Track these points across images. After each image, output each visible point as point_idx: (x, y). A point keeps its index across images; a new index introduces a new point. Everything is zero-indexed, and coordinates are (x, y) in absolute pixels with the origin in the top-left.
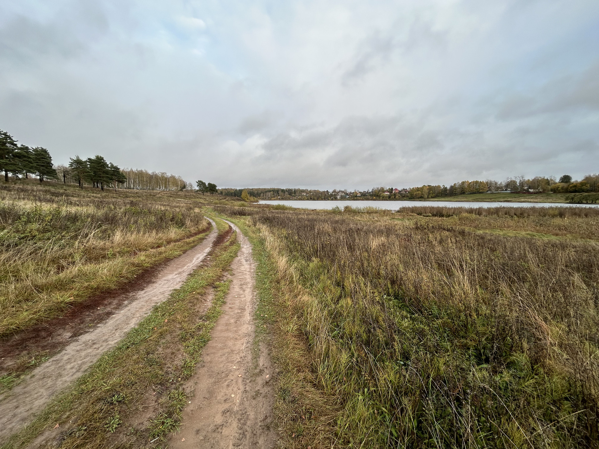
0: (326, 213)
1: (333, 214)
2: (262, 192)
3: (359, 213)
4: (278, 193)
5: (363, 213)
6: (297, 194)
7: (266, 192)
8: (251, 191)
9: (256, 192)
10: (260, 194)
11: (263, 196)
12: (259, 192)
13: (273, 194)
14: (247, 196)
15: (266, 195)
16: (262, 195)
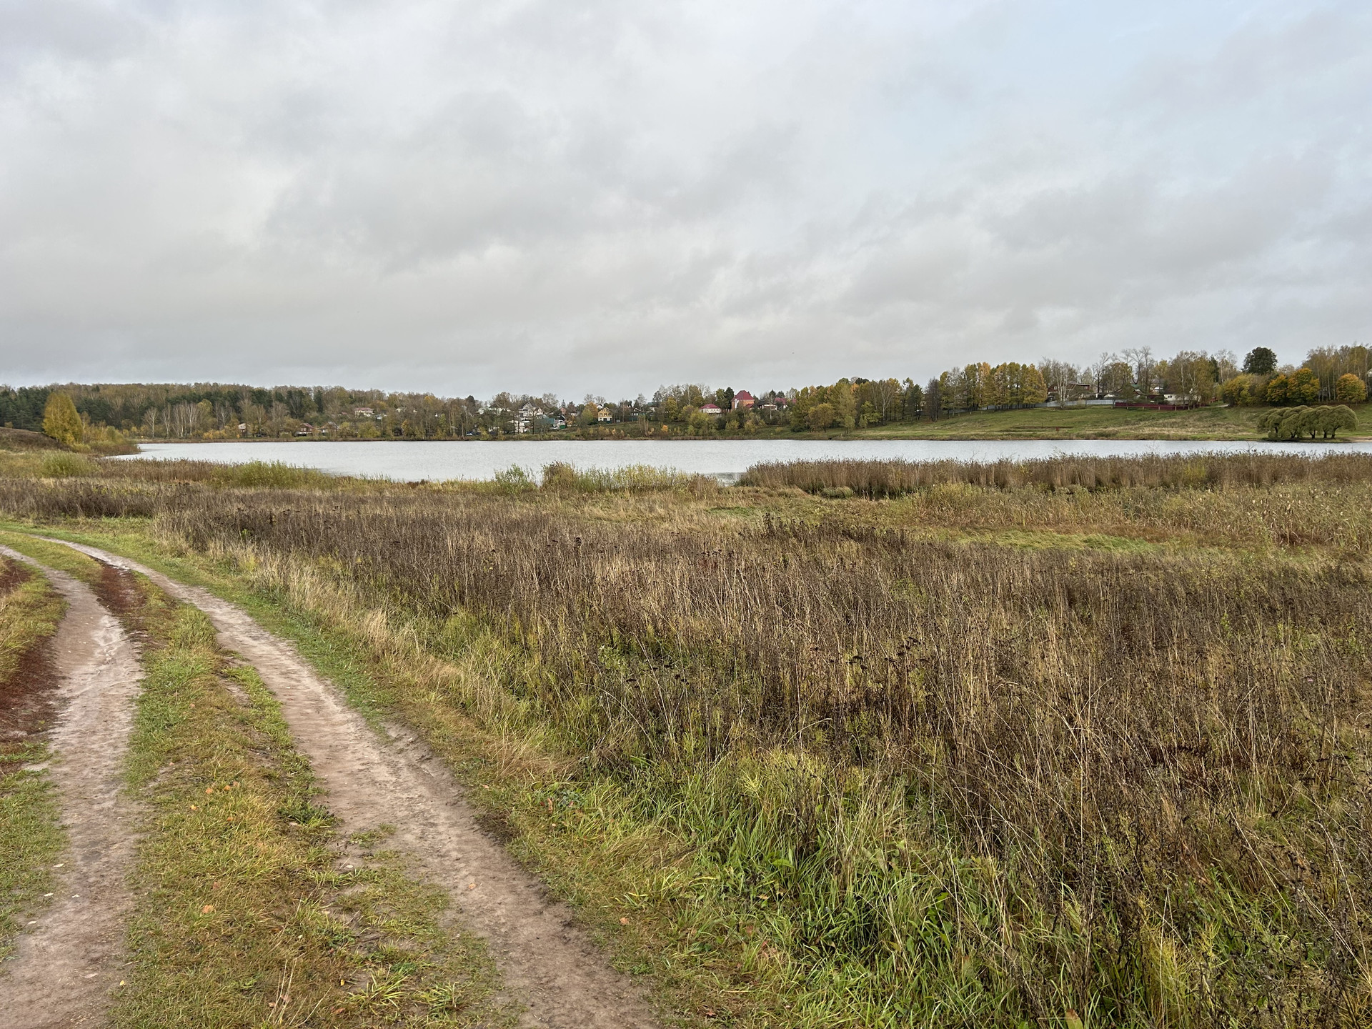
0: (471, 497)
1: (501, 499)
2: (151, 405)
3: (601, 490)
4: (238, 410)
5: (616, 490)
6: (331, 411)
7: (175, 402)
8: (93, 397)
9: (119, 401)
10: (143, 411)
11: (158, 421)
12: (137, 402)
13: (213, 413)
14: (72, 422)
15: (173, 420)
16: (152, 415)
